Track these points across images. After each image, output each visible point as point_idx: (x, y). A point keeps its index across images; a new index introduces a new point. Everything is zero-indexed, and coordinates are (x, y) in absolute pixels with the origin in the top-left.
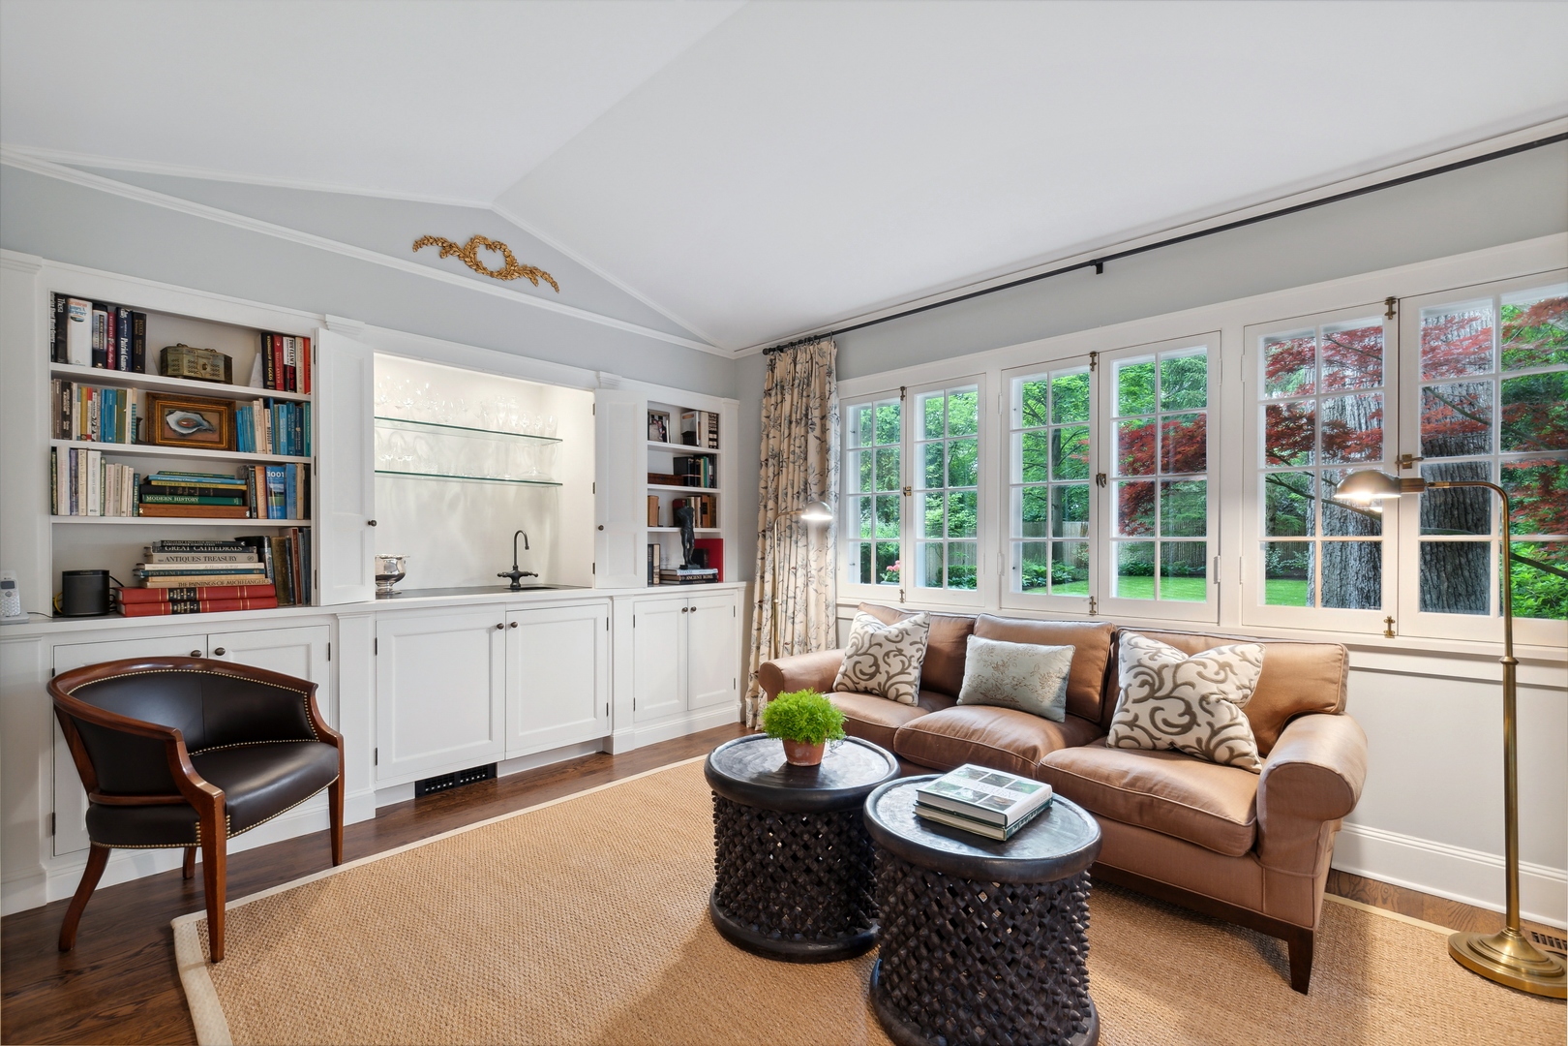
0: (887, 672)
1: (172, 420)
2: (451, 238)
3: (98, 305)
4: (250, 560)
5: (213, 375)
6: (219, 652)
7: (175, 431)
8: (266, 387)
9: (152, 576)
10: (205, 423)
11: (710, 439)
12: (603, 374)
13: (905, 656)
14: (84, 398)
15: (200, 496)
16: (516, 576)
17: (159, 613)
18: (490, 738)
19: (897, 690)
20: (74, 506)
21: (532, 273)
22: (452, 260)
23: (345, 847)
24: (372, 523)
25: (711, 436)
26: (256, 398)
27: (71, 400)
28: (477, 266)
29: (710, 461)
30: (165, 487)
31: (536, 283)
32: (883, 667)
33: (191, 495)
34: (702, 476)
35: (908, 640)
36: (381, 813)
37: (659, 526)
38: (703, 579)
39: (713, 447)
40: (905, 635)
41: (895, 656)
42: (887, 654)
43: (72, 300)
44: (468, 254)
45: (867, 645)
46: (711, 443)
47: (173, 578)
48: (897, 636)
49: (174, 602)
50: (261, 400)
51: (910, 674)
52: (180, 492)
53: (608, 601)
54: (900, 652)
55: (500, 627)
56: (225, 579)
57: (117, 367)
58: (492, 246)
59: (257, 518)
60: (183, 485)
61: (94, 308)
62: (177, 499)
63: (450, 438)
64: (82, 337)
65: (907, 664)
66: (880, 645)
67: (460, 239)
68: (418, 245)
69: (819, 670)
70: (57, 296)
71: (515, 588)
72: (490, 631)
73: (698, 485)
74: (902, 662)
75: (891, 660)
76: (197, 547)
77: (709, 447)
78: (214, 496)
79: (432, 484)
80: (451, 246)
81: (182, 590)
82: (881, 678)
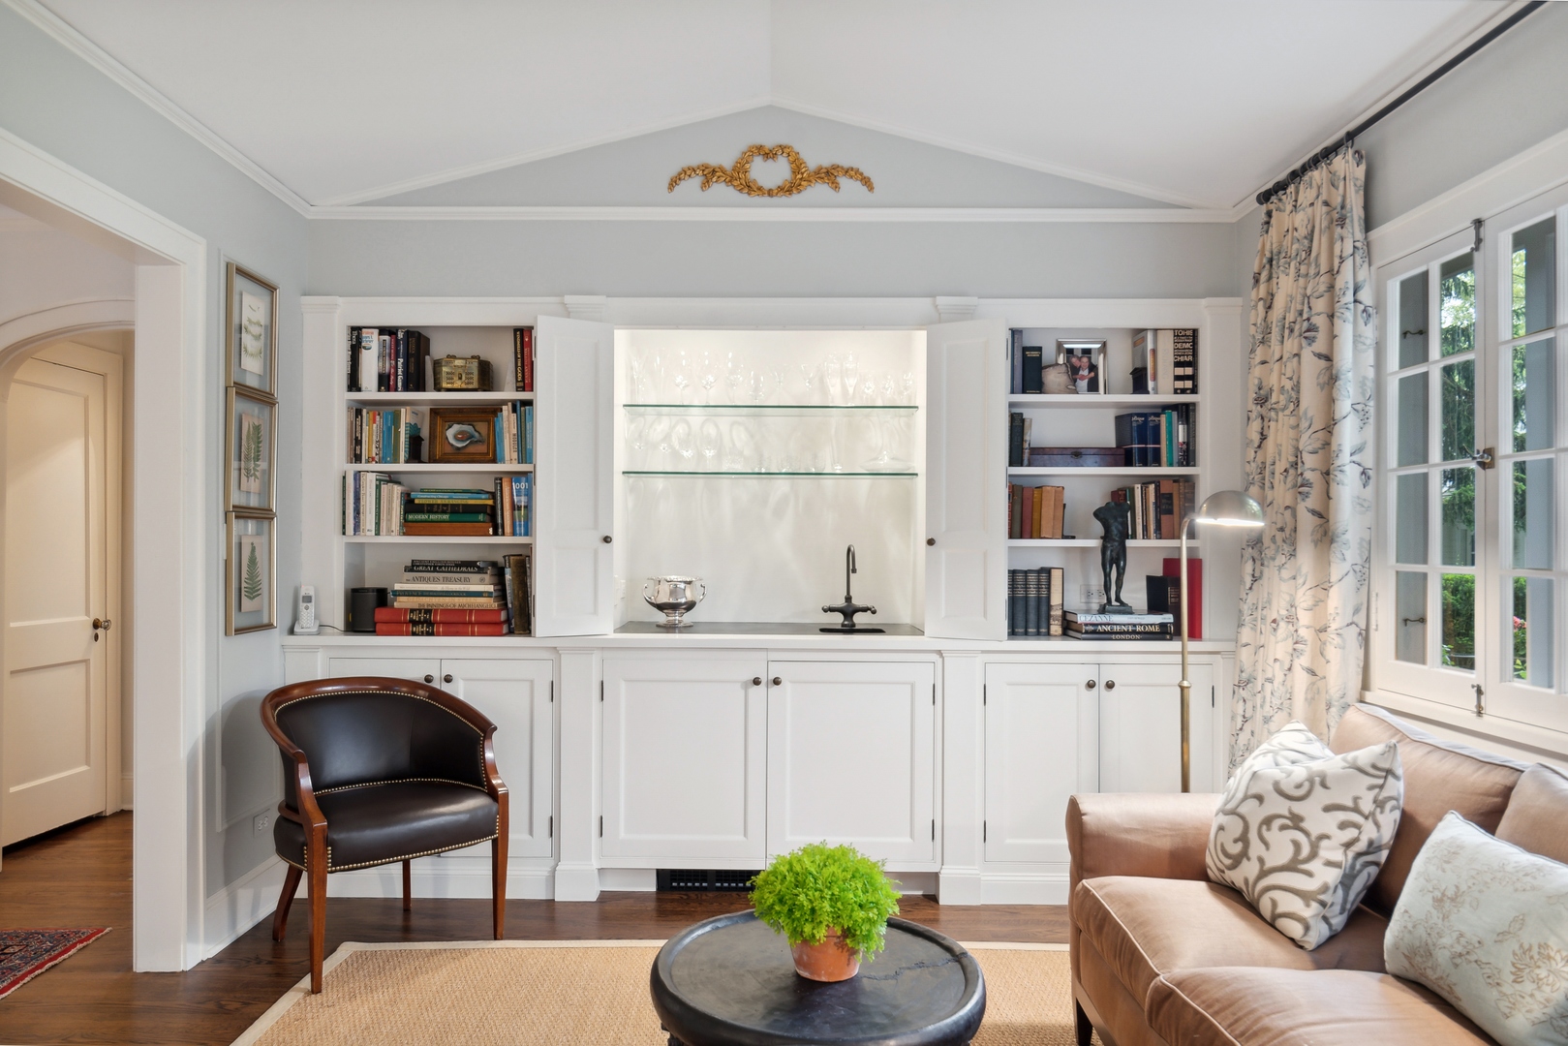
0: (1261, 861)
1: (450, 433)
2: (713, 161)
3: (383, 330)
4: (482, 581)
5: (468, 383)
6: (448, 679)
7: (452, 445)
8: (518, 389)
9: (399, 595)
10: (477, 434)
11: (1178, 378)
12: (941, 301)
13: (1307, 834)
14: (371, 422)
15: (452, 513)
16: (849, 611)
17: (400, 634)
18: (745, 835)
19: (1274, 904)
20: (357, 528)
21: (829, 175)
22: (719, 189)
23: (506, 922)
24: (607, 540)
25: (1180, 371)
26: (504, 402)
27: (361, 426)
28: (750, 188)
29: (1179, 417)
30: (423, 505)
31: (836, 187)
32: (1256, 848)
33: (444, 512)
34: (1164, 446)
35: (1321, 797)
36: (605, 897)
37: (1064, 537)
38: (1134, 632)
39: (1183, 391)
40: (1318, 788)
41: (1283, 828)
42: (1268, 822)
43: (364, 330)
44: (738, 178)
45: (1240, 795)
46: (1180, 384)
47: (415, 599)
48: (1299, 786)
49: (414, 623)
50: (510, 404)
51: (1309, 874)
52: (435, 509)
53: (935, 657)
54: (1296, 822)
55: (756, 682)
56: (458, 601)
57: (396, 390)
58: (768, 154)
59: (503, 534)
60: (439, 502)
61: (380, 334)
62: (433, 517)
63: (775, 421)
64: (371, 365)
65: (1306, 851)
66: (1260, 798)
67: (726, 159)
68: (674, 183)
69: (1174, 829)
70: (353, 329)
71: (850, 629)
72: (745, 686)
73: (1157, 462)
74: (1297, 845)
75: (1273, 835)
76: (440, 567)
77: (1176, 391)
78: (464, 512)
79: (753, 483)
80: (714, 171)
81: (420, 610)
82: (1248, 870)
